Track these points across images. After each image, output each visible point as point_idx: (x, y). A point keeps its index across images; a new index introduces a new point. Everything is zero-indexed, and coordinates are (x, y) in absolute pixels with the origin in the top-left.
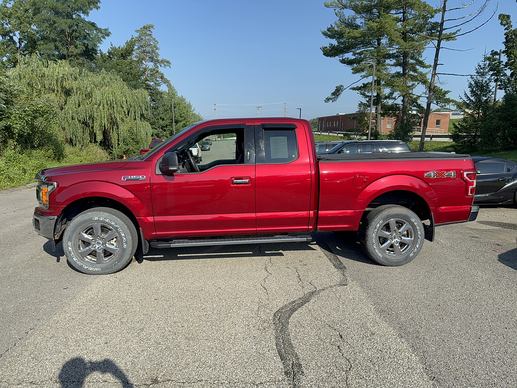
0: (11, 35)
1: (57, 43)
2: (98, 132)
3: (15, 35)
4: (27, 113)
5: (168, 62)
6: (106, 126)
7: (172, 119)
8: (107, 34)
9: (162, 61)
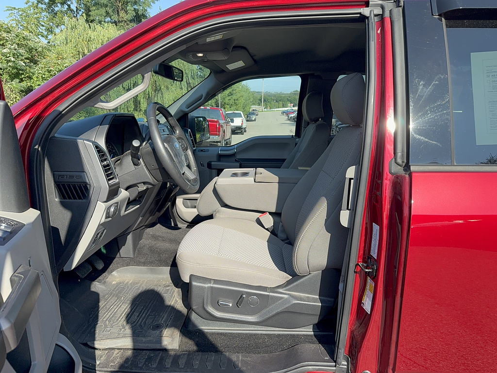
0: (69, 3)
1: (108, 9)
2: (142, 100)
3: (72, 3)
4: (52, 73)
6: (150, 94)
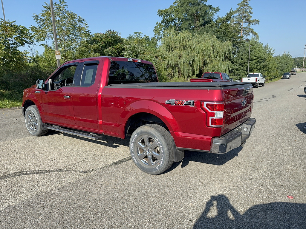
2: (196, 69)
5: (258, 21)
7: (248, 59)
8: (217, 10)
9: (253, 20)
